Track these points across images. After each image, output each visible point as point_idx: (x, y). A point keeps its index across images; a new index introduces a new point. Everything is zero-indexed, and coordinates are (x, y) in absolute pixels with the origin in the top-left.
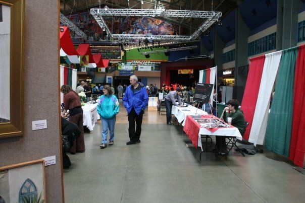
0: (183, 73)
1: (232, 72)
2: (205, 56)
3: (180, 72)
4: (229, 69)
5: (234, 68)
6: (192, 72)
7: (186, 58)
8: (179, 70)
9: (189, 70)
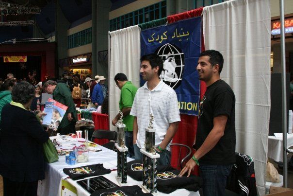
0: (10, 61)
1: (87, 59)
2: (42, 39)
3: (7, 59)
4: (83, 55)
5: (91, 53)
6: (25, 60)
7: (14, 41)
8: (5, 58)
9: (21, 58)
